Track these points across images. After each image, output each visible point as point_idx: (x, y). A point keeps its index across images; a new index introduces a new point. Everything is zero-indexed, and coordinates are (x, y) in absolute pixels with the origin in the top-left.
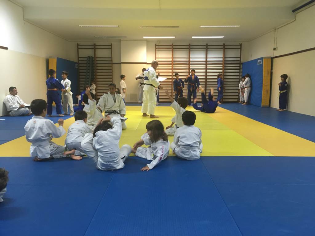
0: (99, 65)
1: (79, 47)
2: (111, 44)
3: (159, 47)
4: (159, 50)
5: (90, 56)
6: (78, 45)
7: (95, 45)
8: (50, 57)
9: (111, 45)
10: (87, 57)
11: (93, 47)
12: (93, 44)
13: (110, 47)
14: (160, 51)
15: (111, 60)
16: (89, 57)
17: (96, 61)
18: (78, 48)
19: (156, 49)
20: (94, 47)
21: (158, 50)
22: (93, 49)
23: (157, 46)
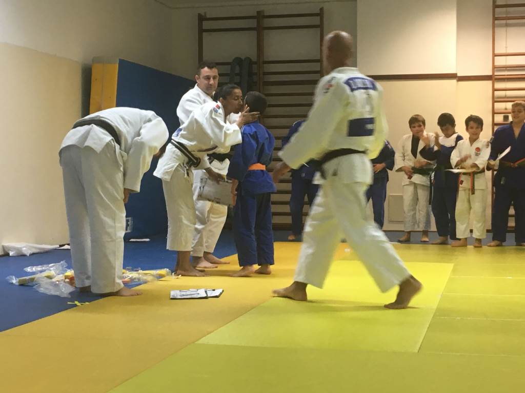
0: (274, 90)
1: (206, 25)
2: (322, 9)
3: (507, 13)
4: (507, 25)
5: (243, 58)
6: (202, 18)
7: (260, 16)
8: (97, 60)
9: (320, 14)
10: (230, 60)
11: (253, 23)
12: (255, 14)
13: (316, 21)
14: (510, 29)
15: (318, 69)
16: (239, 61)
17: (265, 74)
18: (201, 31)
19: (495, 19)
20: (258, 22)
21: (501, 26)
22: (254, 33)
23: (497, 10)
